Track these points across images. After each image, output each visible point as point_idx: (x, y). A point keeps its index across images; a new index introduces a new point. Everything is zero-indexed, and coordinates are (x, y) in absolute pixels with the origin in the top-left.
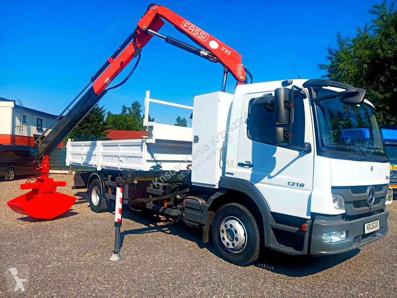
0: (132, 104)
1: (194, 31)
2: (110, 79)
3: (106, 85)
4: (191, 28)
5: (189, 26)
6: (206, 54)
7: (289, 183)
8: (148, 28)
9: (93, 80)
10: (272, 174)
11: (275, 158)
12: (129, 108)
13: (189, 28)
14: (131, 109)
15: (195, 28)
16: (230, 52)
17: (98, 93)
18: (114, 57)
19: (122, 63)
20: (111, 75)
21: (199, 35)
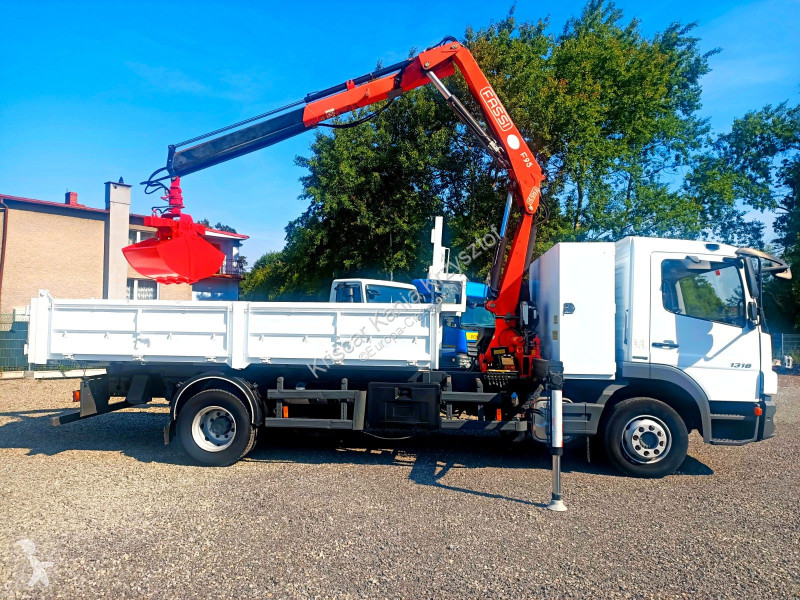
1: (495, 109)
2: (335, 111)
3: (325, 116)
4: (493, 101)
5: (491, 98)
6: (497, 149)
7: (733, 364)
8: (431, 70)
9: (308, 100)
10: (709, 355)
11: (711, 336)
13: (490, 101)
15: (499, 105)
16: (531, 164)
17: (307, 121)
18: (358, 81)
19: (365, 97)
20: (340, 106)
21: (500, 117)
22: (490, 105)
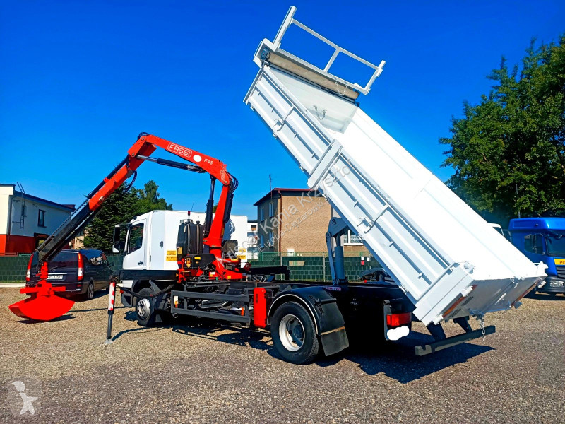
0: (146, 185)
1: (179, 150)
2: (104, 197)
3: (100, 202)
12: (140, 190)
14: (144, 192)
16: (212, 162)
17: (92, 208)
18: (110, 177)
19: (115, 183)
21: (184, 153)
22: (176, 151)
